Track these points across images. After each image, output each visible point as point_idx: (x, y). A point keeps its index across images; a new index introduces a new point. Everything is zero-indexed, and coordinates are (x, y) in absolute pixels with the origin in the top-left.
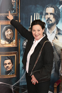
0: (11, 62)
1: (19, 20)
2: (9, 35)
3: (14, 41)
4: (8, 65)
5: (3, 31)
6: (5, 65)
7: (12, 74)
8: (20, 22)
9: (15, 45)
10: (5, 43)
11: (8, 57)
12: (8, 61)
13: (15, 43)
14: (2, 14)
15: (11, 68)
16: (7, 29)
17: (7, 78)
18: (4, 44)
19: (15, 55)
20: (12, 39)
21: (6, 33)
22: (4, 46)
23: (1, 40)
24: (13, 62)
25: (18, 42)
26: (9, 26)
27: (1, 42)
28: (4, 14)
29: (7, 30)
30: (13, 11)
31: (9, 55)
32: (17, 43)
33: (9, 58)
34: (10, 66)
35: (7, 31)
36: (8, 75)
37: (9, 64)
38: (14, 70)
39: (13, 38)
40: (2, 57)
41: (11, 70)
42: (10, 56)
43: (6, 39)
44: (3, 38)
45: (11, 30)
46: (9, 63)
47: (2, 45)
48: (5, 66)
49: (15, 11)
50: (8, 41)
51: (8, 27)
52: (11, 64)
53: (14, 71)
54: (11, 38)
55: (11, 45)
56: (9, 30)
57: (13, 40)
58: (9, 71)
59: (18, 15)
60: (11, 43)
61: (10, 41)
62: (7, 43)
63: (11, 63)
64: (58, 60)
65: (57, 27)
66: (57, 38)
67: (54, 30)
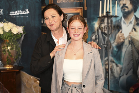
64: (137, 58)
65: (135, 16)
66: (135, 30)
67: (131, 20)
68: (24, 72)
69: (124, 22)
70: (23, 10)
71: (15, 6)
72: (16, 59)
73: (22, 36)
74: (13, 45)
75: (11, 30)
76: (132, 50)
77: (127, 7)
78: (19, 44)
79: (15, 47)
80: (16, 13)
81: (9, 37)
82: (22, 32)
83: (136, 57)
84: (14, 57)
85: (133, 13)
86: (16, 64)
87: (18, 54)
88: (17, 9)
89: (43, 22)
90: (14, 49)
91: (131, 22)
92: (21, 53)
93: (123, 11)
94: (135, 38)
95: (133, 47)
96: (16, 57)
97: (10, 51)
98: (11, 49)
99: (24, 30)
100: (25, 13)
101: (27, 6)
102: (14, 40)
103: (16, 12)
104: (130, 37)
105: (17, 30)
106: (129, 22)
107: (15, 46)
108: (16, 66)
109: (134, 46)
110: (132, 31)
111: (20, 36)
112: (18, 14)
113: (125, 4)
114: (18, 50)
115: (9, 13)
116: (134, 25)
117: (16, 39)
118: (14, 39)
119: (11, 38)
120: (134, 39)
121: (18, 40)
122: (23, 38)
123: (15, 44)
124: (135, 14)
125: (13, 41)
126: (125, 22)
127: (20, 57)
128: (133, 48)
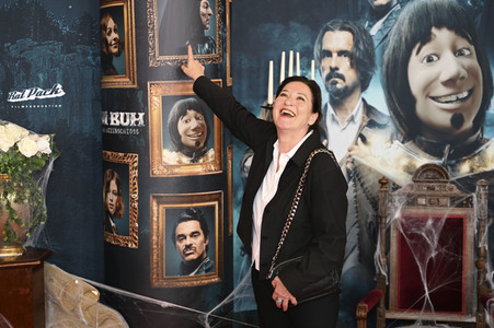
0: (202, 228)
1: (229, 79)
2: (192, 133)
3: (211, 153)
4: (188, 241)
5: (170, 119)
6: (180, 241)
7: (207, 271)
8: (229, 84)
9: (213, 169)
10: (180, 162)
11: (188, 211)
12: (189, 226)
13: (214, 162)
14: (167, 58)
15: (199, 251)
16: (182, 113)
17: (187, 288)
18: (175, 163)
19: (216, 203)
20: (202, 145)
21: (182, 127)
22: (177, 170)
23: (166, 153)
24: (209, 229)
25: (225, 156)
26: (192, 99)
27: (164, 159)
28: (173, 57)
29: (184, 114)
30: (207, 46)
31: (192, 202)
32: (222, 161)
33: (193, 215)
34: (198, 242)
35: (185, 118)
36: (192, 274)
37: (193, 235)
38: (213, 258)
39: (205, 144)
40: (167, 210)
41: (200, 259)
42: (195, 208)
43: (181, 147)
44: (171, 145)
45: (199, 115)
46: (193, 233)
47: (168, 167)
48: (178, 243)
49: (212, 46)
50: (189, 155)
51: (189, 103)
52: (201, 238)
53: (213, 260)
54: (198, 143)
55: (199, 169)
56: (191, 113)
57: (205, 152)
58: (193, 260)
59: (224, 59)
60: (201, 161)
61: (196, 153)
62: (186, 160)
63: (201, 232)
64: (370, 220)
65: (363, 100)
66: (364, 140)
67: (354, 113)
68: (54, 266)
69: (334, 119)
70: (48, 86)
71: (22, 74)
72: (31, 231)
73: (47, 163)
74: (23, 188)
75: (15, 147)
76: (355, 197)
77: (342, 77)
78: (40, 185)
79: (27, 195)
80: (27, 95)
81: (10, 165)
82: (49, 151)
83: (367, 216)
84: (27, 224)
85: (358, 92)
86: (30, 243)
87: (38, 214)
88: (29, 83)
89: (109, 121)
90: (26, 201)
91: (352, 119)
92: (45, 212)
93: (329, 86)
94: (363, 161)
95: (359, 186)
96: (30, 225)
97: (13, 205)
98: (16, 201)
99: (55, 145)
100: (54, 96)
101: (59, 75)
102: (26, 175)
103: (28, 92)
104: (349, 159)
105: (36, 145)
106: (349, 117)
107: (28, 191)
108: (29, 248)
109: (362, 185)
110: (357, 144)
111: (44, 163)
112: (33, 97)
113: (337, 69)
114: (36, 204)
115: (7, 97)
116: (361, 128)
117: (30, 172)
118: (25, 171)
119: (16, 170)
120: (361, 165)
121: (38, 173)
122: (50, 167)
123: (29, 187)
124: (363, 95)
125: (23, 179)
126: (336, 117)
127: (42, 223)
128: (360, 192)
